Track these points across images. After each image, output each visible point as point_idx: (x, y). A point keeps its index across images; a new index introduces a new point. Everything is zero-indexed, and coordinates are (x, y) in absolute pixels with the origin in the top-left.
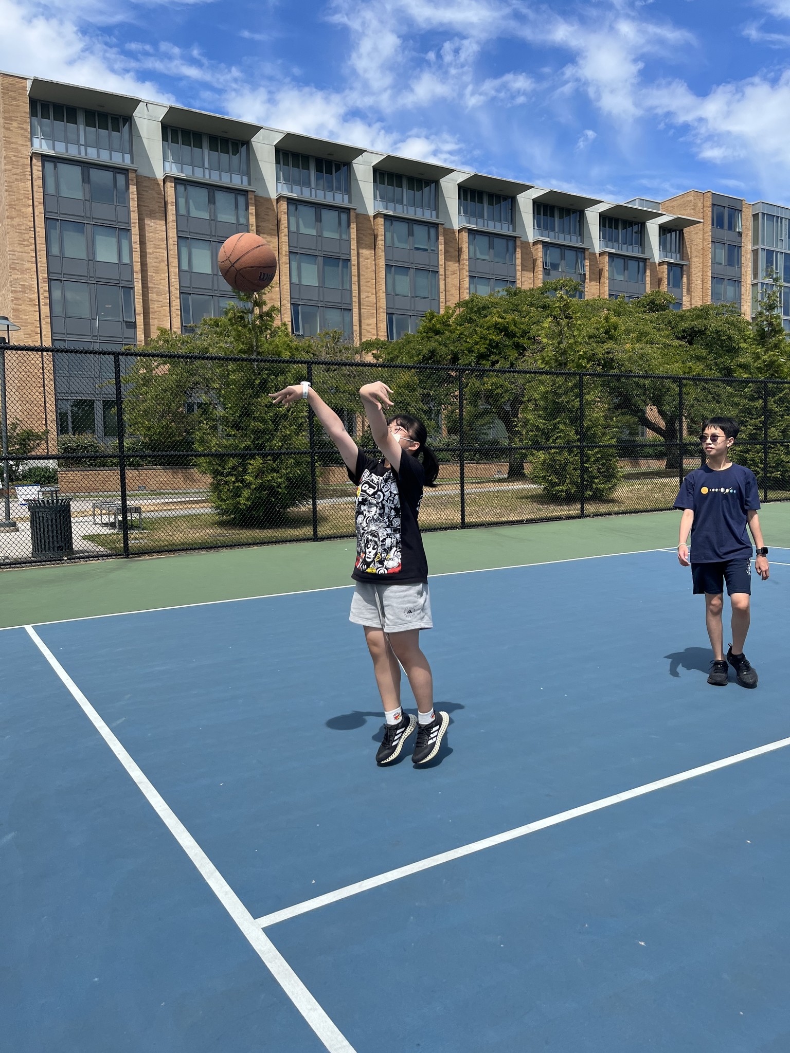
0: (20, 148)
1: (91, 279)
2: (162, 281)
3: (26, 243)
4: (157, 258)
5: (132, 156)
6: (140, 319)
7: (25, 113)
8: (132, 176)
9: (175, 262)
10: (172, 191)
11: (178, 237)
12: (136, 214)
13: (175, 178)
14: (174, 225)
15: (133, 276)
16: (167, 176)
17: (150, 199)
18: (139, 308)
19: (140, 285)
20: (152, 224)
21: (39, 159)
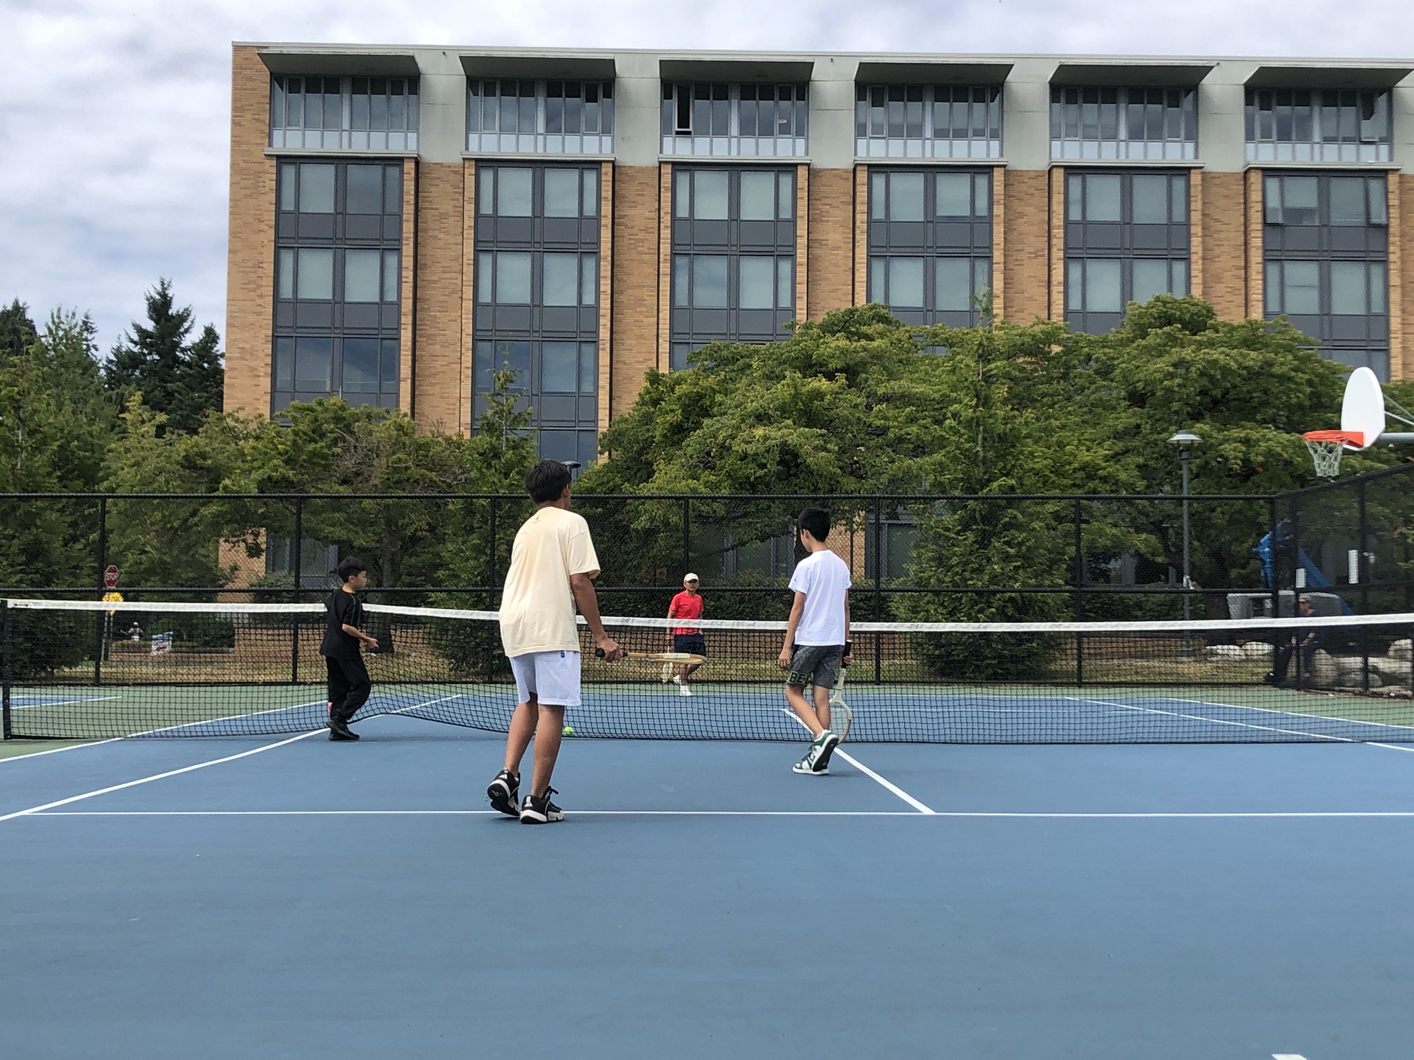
0: (254, 149)
2: (451, 324)
4: (446, 288)
5: (418, 134)
6: (405, 388)
7: (264, 97)
8: (409, 167)
9: (468, 292)
10: (470, 181)
11: (477, 252)
12: (412, 225)
13: (477, 160)
14: (469, 234)
15: (399, 319)
16: (464, 159)
17: (440, 198)
18: (405, 370)
19: (410, 334)
20: (441, 236)
21: (274, 163)
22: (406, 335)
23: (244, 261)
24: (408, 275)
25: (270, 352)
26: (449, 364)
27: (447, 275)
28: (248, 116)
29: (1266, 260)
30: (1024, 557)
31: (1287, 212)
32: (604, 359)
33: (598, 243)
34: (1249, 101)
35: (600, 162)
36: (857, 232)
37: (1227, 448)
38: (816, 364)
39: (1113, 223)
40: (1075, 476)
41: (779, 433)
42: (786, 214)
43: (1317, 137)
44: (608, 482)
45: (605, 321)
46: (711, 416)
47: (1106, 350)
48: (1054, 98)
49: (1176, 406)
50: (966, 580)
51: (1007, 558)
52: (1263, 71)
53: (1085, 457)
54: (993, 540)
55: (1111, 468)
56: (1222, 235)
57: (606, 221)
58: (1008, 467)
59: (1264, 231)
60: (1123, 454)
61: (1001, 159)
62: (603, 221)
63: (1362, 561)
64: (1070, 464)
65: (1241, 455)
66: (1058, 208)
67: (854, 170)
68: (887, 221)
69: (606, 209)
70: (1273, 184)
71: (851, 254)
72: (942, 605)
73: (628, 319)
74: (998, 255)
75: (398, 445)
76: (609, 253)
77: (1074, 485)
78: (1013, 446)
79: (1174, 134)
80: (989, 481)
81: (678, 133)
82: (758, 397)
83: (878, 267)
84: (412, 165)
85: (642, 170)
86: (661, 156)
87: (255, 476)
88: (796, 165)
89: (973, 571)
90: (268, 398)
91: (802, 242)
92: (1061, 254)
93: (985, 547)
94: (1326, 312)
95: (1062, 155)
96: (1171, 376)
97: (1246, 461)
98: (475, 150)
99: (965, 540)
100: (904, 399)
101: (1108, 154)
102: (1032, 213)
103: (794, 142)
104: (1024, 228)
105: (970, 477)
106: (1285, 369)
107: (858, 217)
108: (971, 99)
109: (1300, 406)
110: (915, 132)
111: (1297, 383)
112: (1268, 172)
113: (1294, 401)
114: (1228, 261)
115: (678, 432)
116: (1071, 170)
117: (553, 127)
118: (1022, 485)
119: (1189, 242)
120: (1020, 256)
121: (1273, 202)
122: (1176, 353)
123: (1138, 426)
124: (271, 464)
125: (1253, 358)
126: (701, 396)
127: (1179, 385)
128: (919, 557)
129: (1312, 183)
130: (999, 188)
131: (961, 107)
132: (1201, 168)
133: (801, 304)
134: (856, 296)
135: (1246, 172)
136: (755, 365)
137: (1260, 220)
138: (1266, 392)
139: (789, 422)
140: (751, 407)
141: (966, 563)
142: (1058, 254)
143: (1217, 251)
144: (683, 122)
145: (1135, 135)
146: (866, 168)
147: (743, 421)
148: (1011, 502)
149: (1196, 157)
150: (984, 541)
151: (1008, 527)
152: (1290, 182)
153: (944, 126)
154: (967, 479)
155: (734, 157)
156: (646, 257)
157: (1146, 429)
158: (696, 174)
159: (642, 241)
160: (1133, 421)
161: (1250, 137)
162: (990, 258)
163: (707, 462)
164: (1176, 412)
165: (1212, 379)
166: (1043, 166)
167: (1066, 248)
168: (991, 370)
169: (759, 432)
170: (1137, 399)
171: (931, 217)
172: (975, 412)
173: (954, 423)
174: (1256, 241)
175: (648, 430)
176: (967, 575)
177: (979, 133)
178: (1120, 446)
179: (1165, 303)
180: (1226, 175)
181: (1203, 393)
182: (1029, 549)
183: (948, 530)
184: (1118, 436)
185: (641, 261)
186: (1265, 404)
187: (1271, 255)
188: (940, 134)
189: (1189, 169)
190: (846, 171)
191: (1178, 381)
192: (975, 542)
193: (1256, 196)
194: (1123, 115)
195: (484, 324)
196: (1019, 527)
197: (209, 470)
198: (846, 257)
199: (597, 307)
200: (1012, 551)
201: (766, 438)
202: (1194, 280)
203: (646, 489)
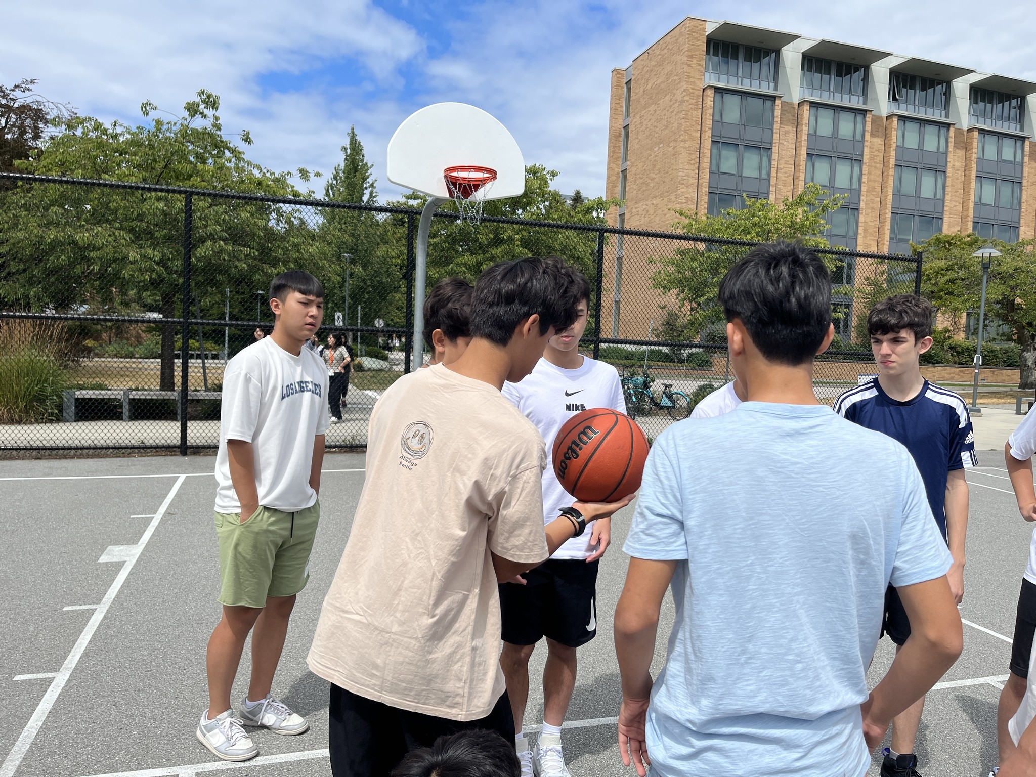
0: (696, 81)
1: (738, 192)
3: (692, 162)
4: (786, 173)
5: (776, 84)
7: (703, 51)
8: (778, 102)
9: (802, 176)
10: (806, 114)
11: (811, 155)
12: (778, 135)
13: (811, 102)
14: (805, 143)
15: (769, 189)
16: (805, 101)
17: (786, 121)
20: (785, 143)
21: (713, 91)
24: (775, 163)
25: (707, 201)
27: (787, 166)
28: (695, 61)
32: (862, 219)
33: (862, 155)
35: (866, 111)
36: (972, 163)
42: (943, 149)
45: (863, 198)
62: (866, 144)
68: (984, 159)
69: (868, 137)
76: (867, 161)
81: (894, 100)
85: (879, 117)
88: (950, 124)
91: (950, 165)
130: (1027, 149)
133: (948, 198)
146: (977, 130)
153: (999, 113)
156: (878, 165)
158: (907, 123)
159: (877, 156)
162: (1021, 183)
171: (1000, 160)
185: (875, 167)
188: (998, 118)
199: (859, 190)
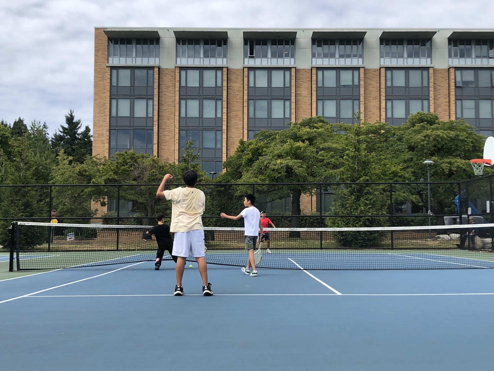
0: (102, 64)
1: (131, 127)
2: (171, 124)
4: (169, 112)
5: (159, 59)
6: (155, 147)
7: (105, 46)
8: (156, 70)
9: (177, 113)
10: (177, 75)
11: (180, 99)
12: (157, 90)
13: (180, 67)
14: (177, 93)
15: (153, 123)
16: (175, 67)
17: (167, 80)
18: (155, 141)
19: (157, 128)
21: (109, 69)
22: (156, 128)
23: (99, 103)
24: (156, 107)
25: (108, 135)
26: (171, 138)
29: (456, 99)
30: (372, 204)
31: (463, 82)
32: (225, 136)
33: (222, 96)
34: (450, 44)
35: (223, 68)
36: (313, 91)
37: (444, 166)
38: (298, 137)
39: (402, 87)
40: (390, 175)
41: (286, 162)
42: (288, 85)
43: (474, 56)
44: (226, 179)
45: (225, 123)
46: (262, 156)
47: (400, 131)
48: (381, 43)
49: (425, 151)
50: (352, 212)
51: (366, 205)
52: (454, 33)
53: (393, 169)
54: (361, 198)
55: (402, 173)
56: (441, 91)
57: (225, 88)
58: (366, 172)
59: (455, 89)
60: (407, 168)
61: (363, 65)
62: (224, 88)
63: (491, 205)
64: (388, 171)
65: (448, 168)
66: (383, 82)
67: (311, 69)
68: (323, 87)
69: (225, 84)
70: (458, 73)
71: (310, 99)
72: (343, 221)
73: (233, 122)
74: (362, 99)
75: (153, 167)
76: (226, 99)
77: (390, 179)
78: (368, 165)
79: (424, 56)
80: (360, 177)
81: (250, 57)
82: (278, 149)
83: (320, 103)
84: (157, 69)
85: (237, 70)
86: (244, 65)
87: (104, 178)
88: (291, 68)
89: (354, 209)
90: (108, 151)
91: (293, 95)
92: (384, 98)
93: (358, 201)
94: (477, 118)
95: (384, 63)
96: (423, 140)
97: (450, 170)
98: (179, 64)
99: (351, 198)
100: (329, 149)
101: (400, 63)
102: (374, 83)
103: (290, 60)
104: (371, 89)
105: (353, 176)
106: (463, 137)
107: (313, 86)
108: (352, 44)
109: (469, 151)
110: (333, 56)
111: (467, 143)
112: (457, 68)
113: (467, 149)
114: (443, 100)
115: (250, 162)
116: (387, 68)
117: (206, 55)
118: (371, 179)
119: (429, 93)
120: (370, 99)
121: (459, 79)
122: (425, 132)
123: (412, 158)
124: (109, 174)
125: (452, 134)
126: (258, 149)
127: (426, 144)
128: (335, 204)
129: (472, 72)
130: (362, 75)
131: (348, 47)
132: (433, 67)
133: (293, 116)
134: (312, 113)
135: (449, 69)
136: (277, 138)
137: (454, 86)
138: (456, 145)
139: (289, 158)
140: (276, 152)
141: (351, 207)
142: (383, 98)
143: (439, 96)
144: (252, 53)
145: (410, 56)
146: (315, 68)
147: (273, 157)
148: (367, 185)
149: (431, 63)
150: (358, 199)
151: (366, 194)
152: (465, 72)
153: (342, 53)
154: (352, 177)
155: (269, 65)
157: (415, 159)
158: (256, 71)
159: (238, 95)
160: (410, 156)
161: (450, 56)
162: (359, 99)
163: (261, 172)
164: (425, 153)
165: (437, 141)
166: (378, 67)
167: (386, 96)
168: (360, 139)
169: (279, 161)
170: (411, 148)
171: (339, 86)
172: (354, 153)
173: (347, 158)
174: (453, 93)
175: (240, 161)
176: (352, 210)
177: (355, 56)
178: (406, 165)
179: (421, 114)
180: (441, 70)
181: (435, 146)
182: (374, 201)
183: (345, 195)
184: (405, 161)
186: (456, 150)
187: (458, 98)
188: (341, 56)
189: (429, 68)
190: (308, 70)
191: (426, 142)
192: (355, 199)
193: (452, 77)
194: (405, 49)
195: (183, 124)
196: (370, 193)
197: (87, 176)
198: (308, 100)
199: (222, 118)
200: (368, 202)
201: (281, 163)
202: (431, 107)
203: (240, 181)
